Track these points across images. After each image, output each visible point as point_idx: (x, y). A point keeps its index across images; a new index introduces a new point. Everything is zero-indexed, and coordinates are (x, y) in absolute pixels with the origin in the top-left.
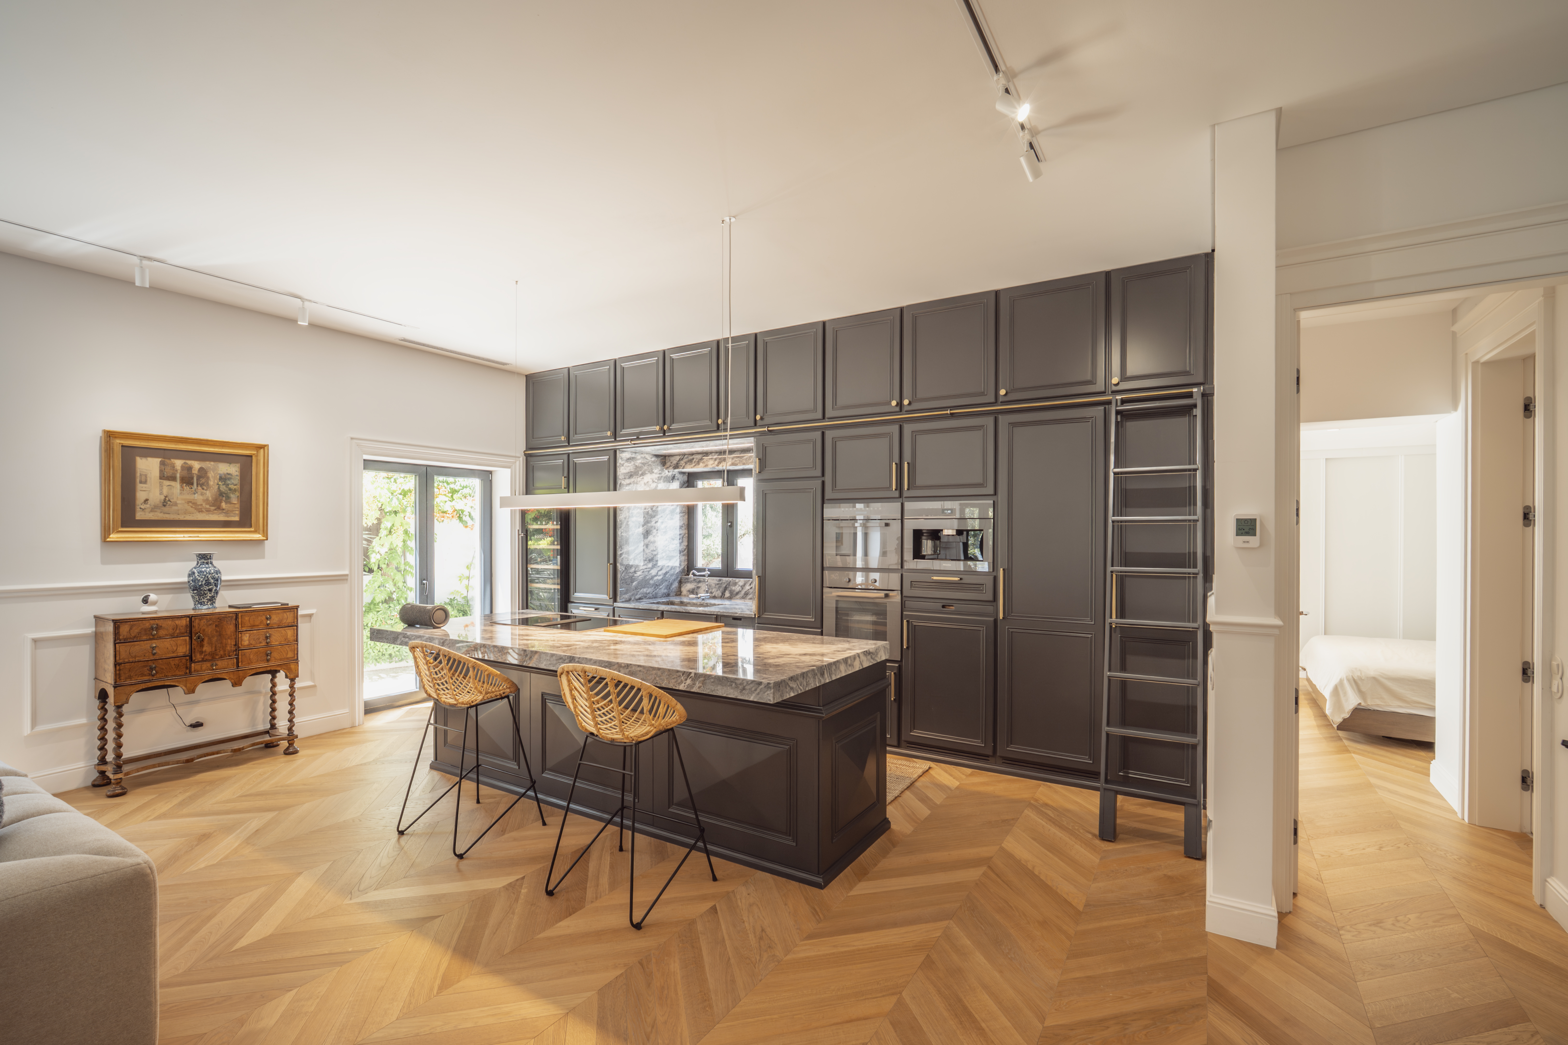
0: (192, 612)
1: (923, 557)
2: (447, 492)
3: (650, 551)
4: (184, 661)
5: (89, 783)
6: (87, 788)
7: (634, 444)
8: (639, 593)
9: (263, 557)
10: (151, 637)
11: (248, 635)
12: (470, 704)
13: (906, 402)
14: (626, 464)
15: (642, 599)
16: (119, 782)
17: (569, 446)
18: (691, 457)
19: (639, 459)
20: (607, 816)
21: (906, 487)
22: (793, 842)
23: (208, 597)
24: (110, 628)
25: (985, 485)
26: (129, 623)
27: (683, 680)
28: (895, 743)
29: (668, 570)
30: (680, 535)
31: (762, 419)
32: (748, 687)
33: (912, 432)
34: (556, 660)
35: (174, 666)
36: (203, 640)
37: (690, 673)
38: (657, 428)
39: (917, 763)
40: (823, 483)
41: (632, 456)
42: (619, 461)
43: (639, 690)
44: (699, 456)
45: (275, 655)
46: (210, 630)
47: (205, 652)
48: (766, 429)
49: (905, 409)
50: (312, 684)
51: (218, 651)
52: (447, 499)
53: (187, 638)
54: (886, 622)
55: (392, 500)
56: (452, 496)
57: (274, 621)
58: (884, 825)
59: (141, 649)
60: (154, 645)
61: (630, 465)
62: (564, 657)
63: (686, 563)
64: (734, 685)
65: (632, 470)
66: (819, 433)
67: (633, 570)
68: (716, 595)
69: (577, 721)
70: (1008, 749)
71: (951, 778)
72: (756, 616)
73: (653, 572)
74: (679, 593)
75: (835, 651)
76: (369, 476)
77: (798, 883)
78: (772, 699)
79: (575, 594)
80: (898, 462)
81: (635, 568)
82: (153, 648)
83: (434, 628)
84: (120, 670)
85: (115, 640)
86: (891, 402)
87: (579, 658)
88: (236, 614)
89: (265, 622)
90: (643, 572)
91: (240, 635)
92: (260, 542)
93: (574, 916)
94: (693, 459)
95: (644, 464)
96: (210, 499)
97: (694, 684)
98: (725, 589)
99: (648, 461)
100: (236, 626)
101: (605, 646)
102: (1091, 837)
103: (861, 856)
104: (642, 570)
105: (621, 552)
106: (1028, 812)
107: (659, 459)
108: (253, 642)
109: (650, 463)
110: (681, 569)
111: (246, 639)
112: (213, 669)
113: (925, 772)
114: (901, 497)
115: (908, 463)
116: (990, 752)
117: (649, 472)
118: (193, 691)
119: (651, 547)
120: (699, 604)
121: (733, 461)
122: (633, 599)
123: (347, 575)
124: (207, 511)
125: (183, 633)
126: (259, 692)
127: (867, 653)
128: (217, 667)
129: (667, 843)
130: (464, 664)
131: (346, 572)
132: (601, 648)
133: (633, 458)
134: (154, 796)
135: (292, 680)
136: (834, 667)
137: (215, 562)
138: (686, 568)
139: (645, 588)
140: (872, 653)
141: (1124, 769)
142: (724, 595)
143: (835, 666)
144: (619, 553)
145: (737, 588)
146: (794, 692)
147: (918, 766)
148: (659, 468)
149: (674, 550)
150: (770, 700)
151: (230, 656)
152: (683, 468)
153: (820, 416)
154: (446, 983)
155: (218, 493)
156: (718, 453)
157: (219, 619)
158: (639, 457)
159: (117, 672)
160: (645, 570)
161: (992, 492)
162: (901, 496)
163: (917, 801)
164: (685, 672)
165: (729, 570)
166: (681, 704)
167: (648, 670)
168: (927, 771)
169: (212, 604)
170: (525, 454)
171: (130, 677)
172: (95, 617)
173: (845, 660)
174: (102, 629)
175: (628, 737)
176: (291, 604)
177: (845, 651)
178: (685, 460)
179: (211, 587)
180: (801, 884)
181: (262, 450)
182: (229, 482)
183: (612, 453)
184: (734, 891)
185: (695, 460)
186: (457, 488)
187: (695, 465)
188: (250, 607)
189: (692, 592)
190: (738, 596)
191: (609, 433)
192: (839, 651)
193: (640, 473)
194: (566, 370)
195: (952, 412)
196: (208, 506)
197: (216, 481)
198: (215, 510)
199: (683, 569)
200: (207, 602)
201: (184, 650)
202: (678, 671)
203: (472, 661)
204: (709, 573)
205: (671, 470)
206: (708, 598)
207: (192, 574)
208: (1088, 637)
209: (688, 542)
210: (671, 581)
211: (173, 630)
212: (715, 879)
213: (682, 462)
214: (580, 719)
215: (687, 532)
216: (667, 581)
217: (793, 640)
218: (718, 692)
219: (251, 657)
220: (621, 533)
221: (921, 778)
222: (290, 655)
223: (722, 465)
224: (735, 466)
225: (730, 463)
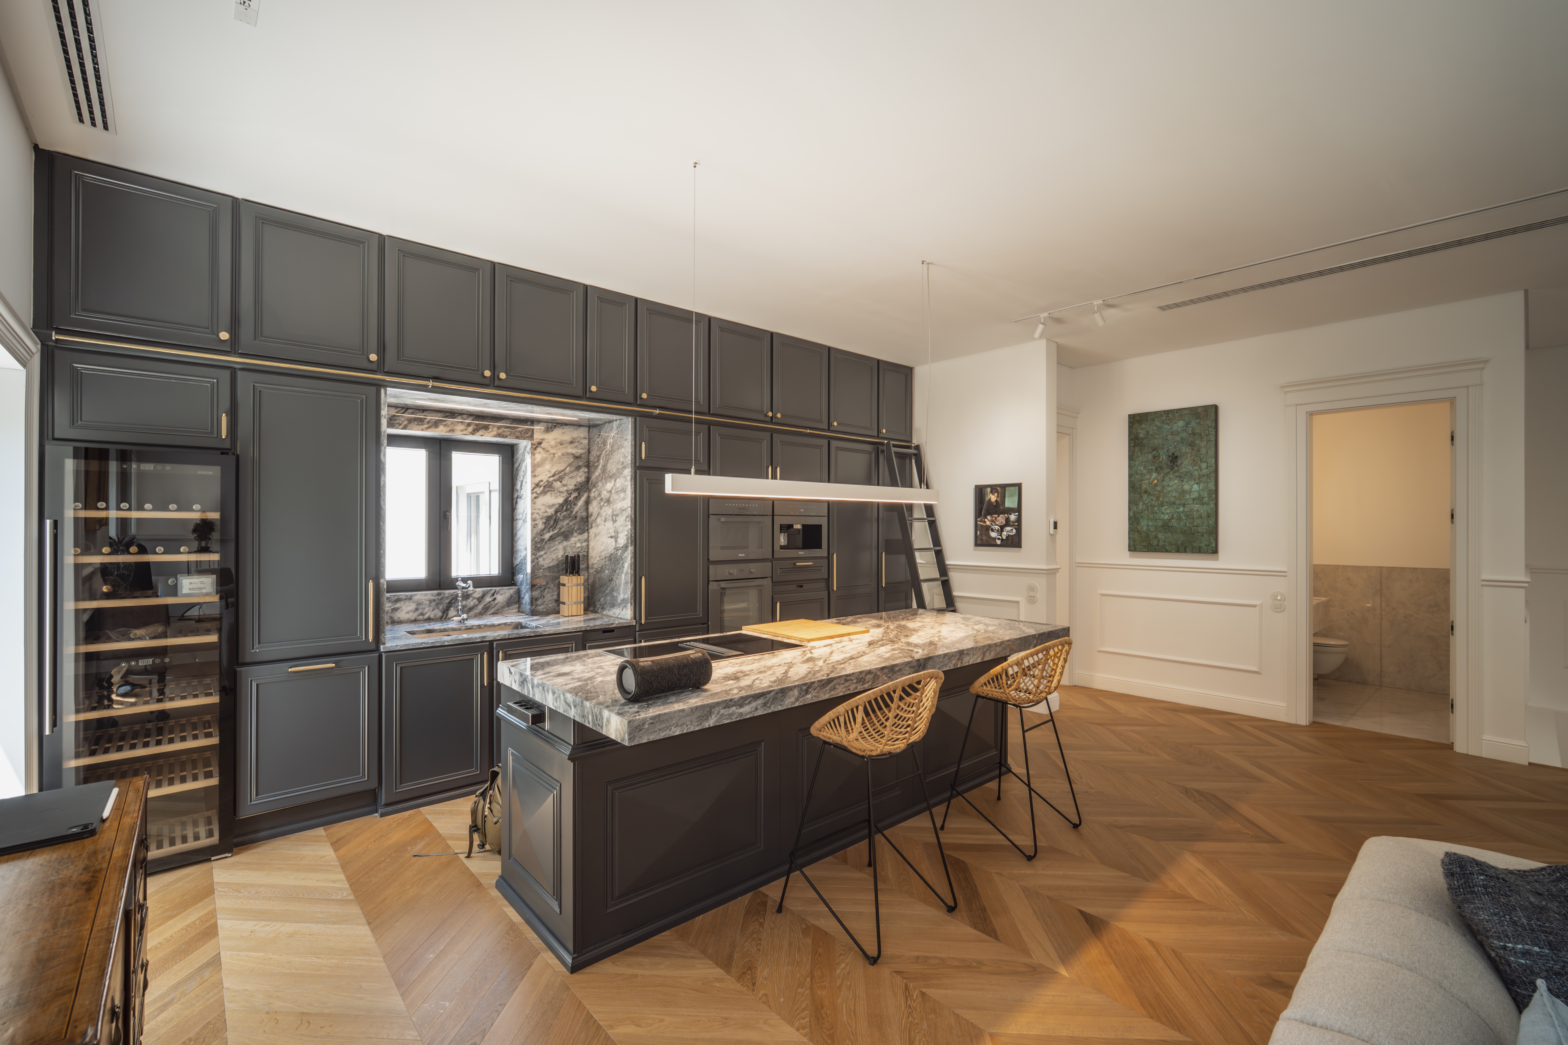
7: (427, 386)
13: (779, 415)
31: (647, 398)
33: (779, 441)
42: (382, 407)
48: (655, 411)
49: (775, 421)
66: (706, 428)
79: (259, 646)
80: (771, 466)
86: (766, 412)
115: (779, 468)
121: (500, 431)
153: (706, 410)
156: (474, 417)
165: (440, 579)
223: (481, 432)
224: (503, 437)
225: (495, 433)
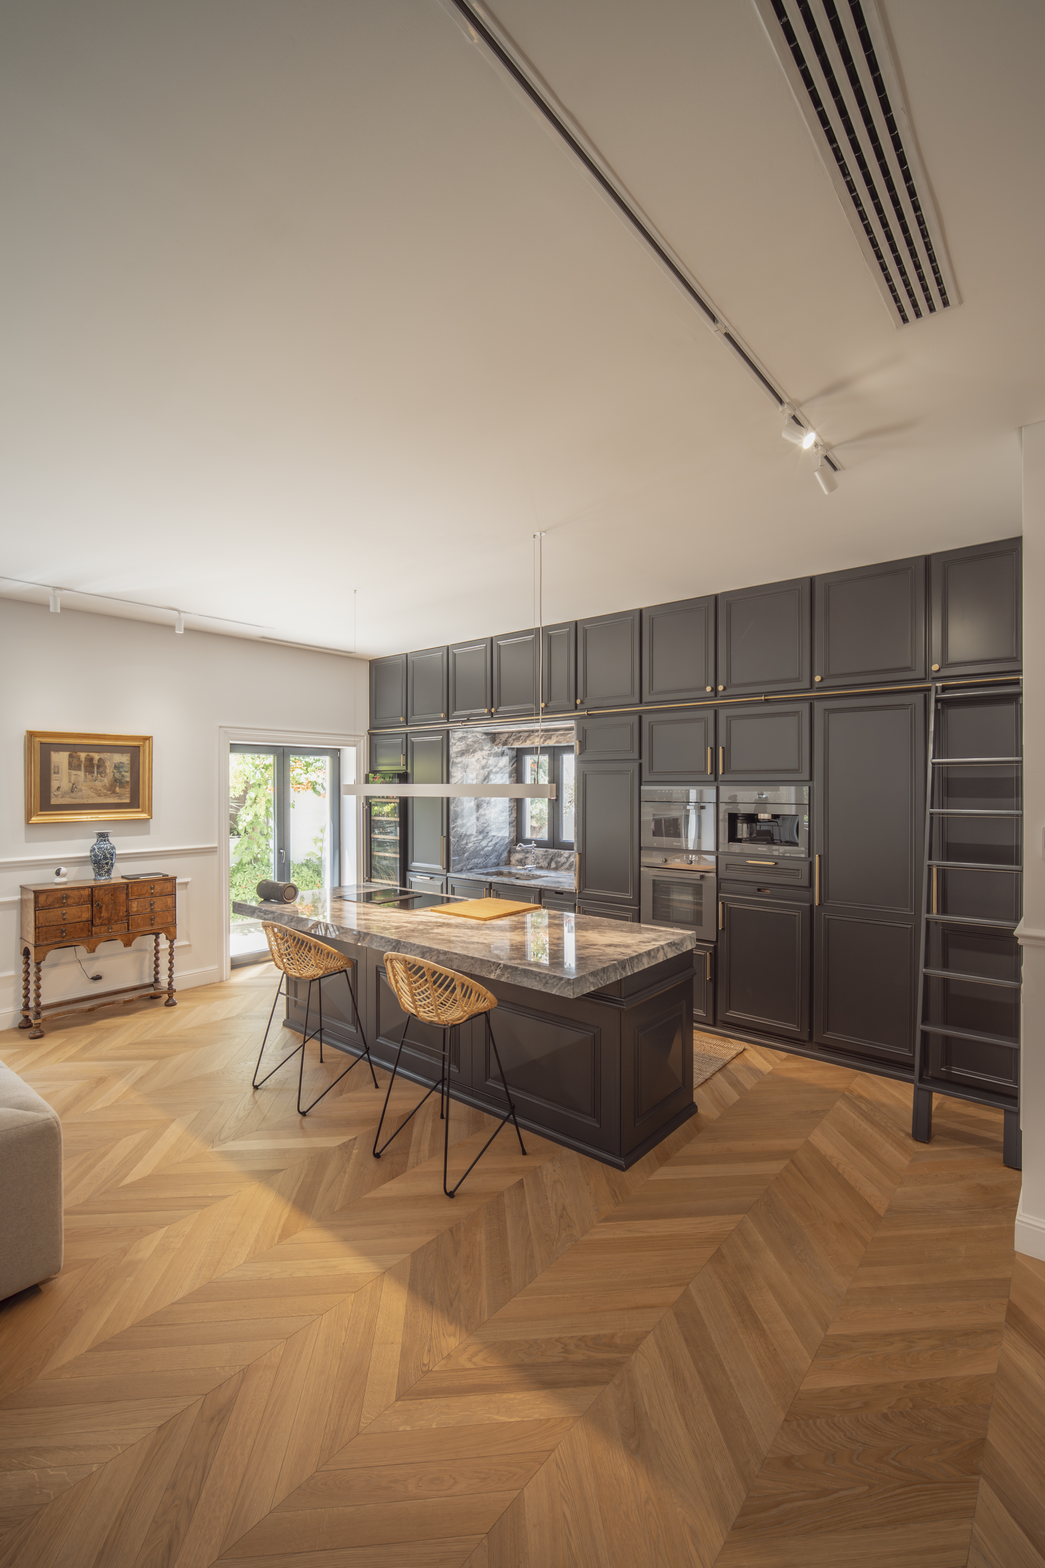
0: (92, 883)
1: (740, 841)
2: (302, 765)
3: (480, 824)
4: (87, 925)
5: (17, 1026)
6: (15, 1029)
7: (465, 725)
8: (470, 863)
9: (148, 833)
10: (62, 905)
11: (136, 902)
12: (312, 977)
13: (721, 688)
14: (458, 743)
15: (473, 869)
16: (38, 1026)
17: (407, 726)
18: (519, 735)
19: (470, 738)
20: (432, 1083)
21: (721, 771)
22: (598, 1124)
23: (106, 870)
24: (31, 896)
25: (801, 771)
26: (45, 893)
27: (493, 969)
28: (711, 1022)
29: (497, 841)
30: (509, 807)
31: (582, 702)
32: (550, 982)
33: (727, 717)
34: (385, 942)
35: (79, 930)
36: (101, 907)
37: (500, 964)
38: (486, 711)
39: (732, 1043)
40: (640, 765)
41: (463, 735)
42: (452, 741)
43: (452, 980)
44: (527, 734)
45: (158, 920)
46: (106, 899)
47: (103, 917)
48: (586, 713)
49: (720, 694)
50: (189, 943)
51: (113, 916)
52: (302, 772)
53: (90, 905)
54: (702, 903)
55: (256, 773)
56: (307, 769)
57: (157, 890)
58: (691, 1109)
59: (55, 914)
60: (64, 912)
61: (462, 744)
62: (391, 941)
63: (515, 834)
64: (538, 978)
65: (464, 749)
66: (636, 718)
67: (465, 842)
68: (543, 866)
69: (400, 1003)
70: (824, 1035)
71: (765, 1062)
72: (577, 892)
73: (484, 843)
74: (508, 862)
75: (640, 942)
76: (235, 759)
77: (601, 1163)
78: (572, 995)
79: (413, 863)
80: (713, 746)
81: (467, 841)
82: (64, 914)
83: (285, 903)
84: (39, 933)
85: (35, 908)
86: (706, 687)
87: (405, 942)
88: (127, 884)
89: (149, 891)
90: (474, 844)
91: (130, 903)
92: (146, 820)
93: (396, 1179)
94: (521, 736)
95: (475, 742)
96: (107, 785)
97: (502, 975)
98: (552, 859)
99: (478, 739)
100: (127, 894)
101: (429, 929)
102: (904, 1136)
103: (665, 1140)
104: (474, 842)
105: (453, 826)
106: (841, 1105)
107: (489, 737)
108: (140, 909)
109: (480, 741)
110: (510, 839)
111: (134, 906)
112: (109, 932)
113: (739, 1054)
114: (716, 781)
115: (723, 748)
116: (805, 1037)
117: (479, 749)
118: (94, 951)
119: (482, 820)
120: (525, 875)
121: (558, 739)
122: (464, 869)
123: (216, 848)
124: (105, 795)
125: (86, 902)
126: (146, 950)
127: (671, 945)
128: (112, 930)
129: (485, 1113)
130: (307, 943)
131: (216, 845)
132: (425, 931)
133: (464, 737)
134: (66, 1039)
135: (172, 942)
136: (636, 960)
137: (110, 839)
138: (515, 839)
139: (475, 858)
140: (677, 944)
141: (946, 1065)
142: (550, 866)
143: (638, 959)
144: (452, 826)
145: (562, 860)
146: (594, 987)
147: (732, 1047)
148: (489, 745)
149: (503, 822)
150: (570, 995)
151: (122, 921)
152: (511, 745)
153: (638, 701)
154: (285, 1234)
155: (113, 779)
156: (543, 732)
157: (114, 889)
158: (470, 736)
159: (37, 935)
160: (476, 842)
161: (807, 778)
162: (716, 779)
163: (727, 1085)
164: (495, 962)
165: (554, 842)
166: (491, 992)
167: (463, 959)
168: (741, 1052)
169: (108, 875)
170: (369, 733)
171: (47, 939)
172: (21, 887)
173: (648, 953)
174: (25, 897)
175: (443, 1021)
176: (171, 874)
177: (650, 942)
178: (513, 737)
179: (107, 861)
180: (604, 1164)
181: (147, 741)
182: (121, 770)
183: (445, 732)
184: (541, 1166)
185: (522, 737)
186: (311, 762)
187: (522, 743)
188: (138, 878)
189: (522, 862)
190: (563, 868)
191: (442, 715)
192: (644, 942)
193: (471, 750)
194: (404, 656)
195: (766, 698)
196: (105, 791)
197: (112, 769)
198: (111, 794)
199: (513, 840)
200: (105, 874)
201: (87, 916)
202: (489, 961)
203: (314, 941)
204: (535, 845)
205: (500, 746)
206: (535, 869)
207: (93, 850)
208: (908, 928)
209: (517, 814)
210: (500, 851)
211: (79, 899)
212: (524, 1153)
213: (511, 740)
214: (403, 1001)
215: (516, 804)
216: (496, 851)
217: (602, 926)
218: (524, 984)
219: (139, 921)
220: (454, 808)
221: (735, 1060)
222: (170, 920)
223: (547, 742)
224: (559, 743)
225: (555, 741)
